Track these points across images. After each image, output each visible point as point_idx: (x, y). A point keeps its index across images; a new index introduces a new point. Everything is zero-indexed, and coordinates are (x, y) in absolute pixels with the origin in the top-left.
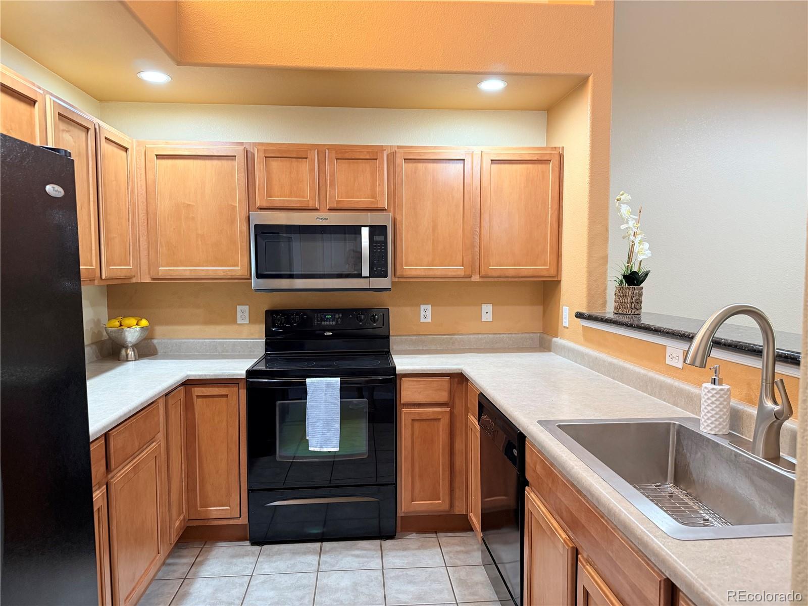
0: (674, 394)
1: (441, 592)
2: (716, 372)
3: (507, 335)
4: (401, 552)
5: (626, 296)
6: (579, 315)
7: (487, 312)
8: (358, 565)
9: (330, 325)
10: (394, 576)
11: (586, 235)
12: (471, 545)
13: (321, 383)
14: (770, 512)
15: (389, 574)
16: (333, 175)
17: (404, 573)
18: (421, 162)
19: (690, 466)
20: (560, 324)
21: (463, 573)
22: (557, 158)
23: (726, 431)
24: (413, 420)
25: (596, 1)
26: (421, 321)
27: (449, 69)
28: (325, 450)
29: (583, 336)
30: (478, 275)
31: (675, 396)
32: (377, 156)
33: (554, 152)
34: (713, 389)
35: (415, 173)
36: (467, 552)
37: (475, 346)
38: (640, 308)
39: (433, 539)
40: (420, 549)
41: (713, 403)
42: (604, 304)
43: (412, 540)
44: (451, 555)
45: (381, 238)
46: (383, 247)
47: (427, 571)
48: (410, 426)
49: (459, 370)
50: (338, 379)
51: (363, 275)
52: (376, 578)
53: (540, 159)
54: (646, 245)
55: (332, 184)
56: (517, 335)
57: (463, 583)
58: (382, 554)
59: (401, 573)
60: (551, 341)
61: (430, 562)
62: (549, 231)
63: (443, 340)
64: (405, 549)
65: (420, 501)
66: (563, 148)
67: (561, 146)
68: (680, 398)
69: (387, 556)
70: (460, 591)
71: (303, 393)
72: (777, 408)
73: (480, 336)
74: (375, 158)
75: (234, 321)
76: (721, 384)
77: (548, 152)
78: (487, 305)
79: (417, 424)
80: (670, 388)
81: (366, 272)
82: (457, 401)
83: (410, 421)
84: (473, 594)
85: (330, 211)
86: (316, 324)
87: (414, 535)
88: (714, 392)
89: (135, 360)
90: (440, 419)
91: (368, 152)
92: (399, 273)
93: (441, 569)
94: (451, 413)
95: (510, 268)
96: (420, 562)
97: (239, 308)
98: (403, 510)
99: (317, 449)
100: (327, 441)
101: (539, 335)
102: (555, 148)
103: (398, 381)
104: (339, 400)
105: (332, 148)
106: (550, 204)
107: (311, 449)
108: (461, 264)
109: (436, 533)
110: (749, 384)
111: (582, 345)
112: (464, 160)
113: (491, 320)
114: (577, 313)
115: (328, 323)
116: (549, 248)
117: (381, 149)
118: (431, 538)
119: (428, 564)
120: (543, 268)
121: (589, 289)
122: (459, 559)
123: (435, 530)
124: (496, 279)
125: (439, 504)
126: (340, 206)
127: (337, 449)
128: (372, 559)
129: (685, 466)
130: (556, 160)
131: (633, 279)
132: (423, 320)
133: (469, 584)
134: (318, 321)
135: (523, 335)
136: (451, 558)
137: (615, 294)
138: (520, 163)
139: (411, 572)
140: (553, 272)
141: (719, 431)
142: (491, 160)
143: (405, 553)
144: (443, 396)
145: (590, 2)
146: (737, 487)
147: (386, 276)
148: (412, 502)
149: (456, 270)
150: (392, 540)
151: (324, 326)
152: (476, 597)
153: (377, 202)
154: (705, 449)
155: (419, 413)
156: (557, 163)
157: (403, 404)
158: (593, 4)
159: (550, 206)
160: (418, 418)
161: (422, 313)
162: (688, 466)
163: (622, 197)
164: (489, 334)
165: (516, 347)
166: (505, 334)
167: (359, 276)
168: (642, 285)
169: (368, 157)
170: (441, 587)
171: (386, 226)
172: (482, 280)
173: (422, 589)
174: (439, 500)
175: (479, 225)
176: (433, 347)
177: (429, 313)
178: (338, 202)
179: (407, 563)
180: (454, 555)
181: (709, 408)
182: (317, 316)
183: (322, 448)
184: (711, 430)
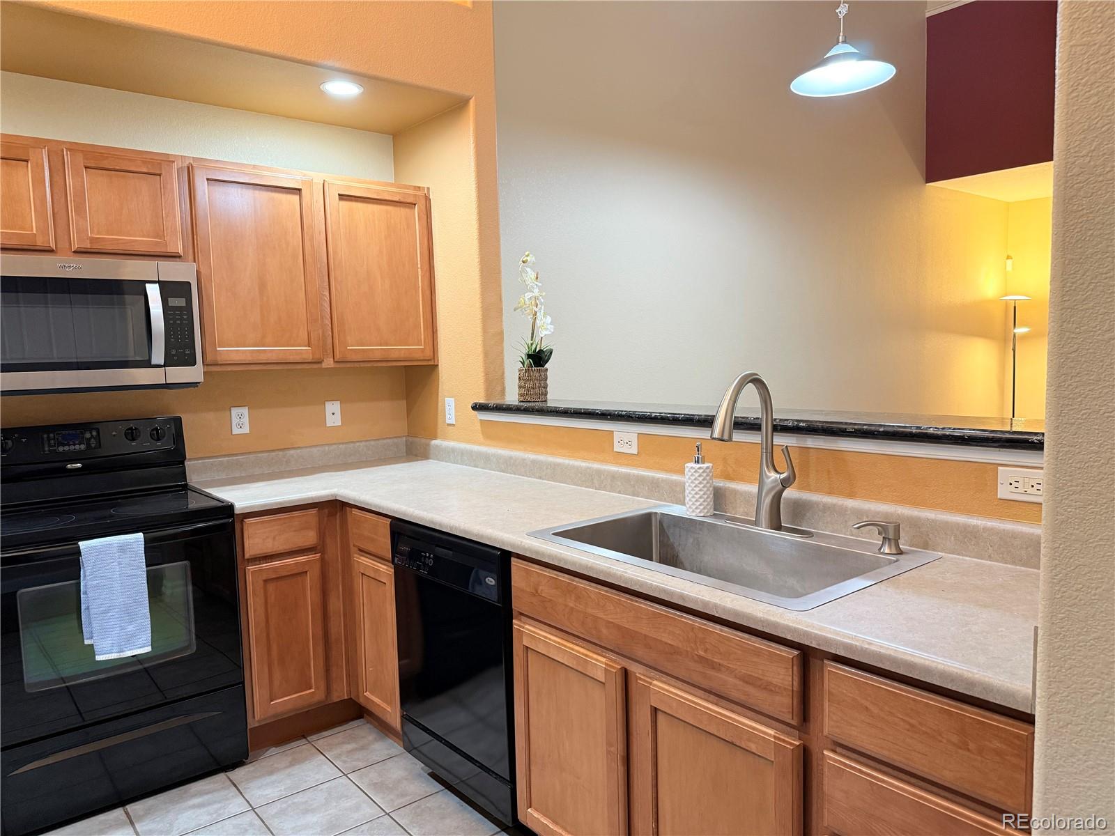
0: (632, 483)
1: (357, 808)
2: (698, 451)
3: (363, 443)
4: (268, 777)
5: (533, 380)
6: (478, 407)
7: (333, 413)
8: (209, 817)
9: (75, 452)
10: (276, 813)
11: (478, 305)
12: (363, 737)
13: (110, 545)
14: (786, 582)
15: (267, 813)
16: (80, 194)
17: (290, 802)
19: (680, 555)
20: (440, 421)
21: (373, 775)
22: (423, 201)
23: (712, 512)
24: (266, 581)
25: (473, 2)
26: (234, 433)
27: (289, 55)
28: (129, 654)
29: (483, 434)
30: (332, 359)
31: (633, 486)
32: (161, 169)
33: (418, 193)
34: (700, 468)
35: (226, 201)
36: (362, 748)
37: (320, 463)
38: (546, 394)
39: (304, 746)
40: (293, 765)
41: (700, 483)
42: (503, 392)
43: (274, 757)
44: (344, 758)
45: (181, 302)
46: (185, 317)
47: (322, 790)
48: (262, 591)
49: (332, 495)
50: (140, 535)
51: (154, 362)
52: (251, 824)
53: (402, 200)
54: (549, 319)
55: (80, 209)
56: (377, 442)
57: (379, 787)
58: (238, 789)
59: (284, 806)
60: (428, 445)
61: (317, 777)
62: (421, 299)
63: (273, 459)
64: (271, 773)
65: (282, 698)
66: (428, 188)
67: (426, 186)
68: (642, 487)
69: (249, 790)
70: (383, 798)
71: (72, 566)
72: (783, 476)
73: (327, 448)
74: (158, 172)
76: (703, 463)
77: (412, 192)
78: (333, 402)
79: (271, 587)
80: (627, 478)
81: (158, 356)
82: (328, 540)
83: (262, 583)
84: (403, 795)
85: (77, 254)
86: (47, 452)
87: (273, 750)
88: (701, 471)
90: (307, 572)
91: (144, 162)
92: (209, 358)
93: (340, 780)
94: (322, 559)
95: (375, 349)
96: (306, 782)
98: (257, 717)
99: (114, 656)
100: (129, 640)
101: (404, 439)
102: (419, 187)
103: (237, 526)
104: (145, 569)
105: (74, 148)
106: (419, 262)
107: (99, 658)
108: (307, 343)
109: (305, 738)
110: (725, 460)
111: (480, 444)
112: (300, 190)
113: (340, 424)
114: (476, 404)
115: (71, 448)
116: (422, 321)
117: (167, 160)
118: (301, 746)
119: (317, 780)
120: (412, 348)
121: (487, 374)
122: (358, 760)
123: (303, 734)
124: (357, 365)
125: (312, 694)
126: (97, 247)
127: (148, 649)
128: (227, 802)
129: (673, 558)
130: (421, 204)
131: (538, 359)
132: (236, 431)
133: (391, 786)
134: (50, 446)
135: (385, 441)
136: (345, 762)
137: (520, 378)
138: (377, 204)
139: (299, 799)
140: (429, 353)
141: (707, 512)
142: (339, 195)
143: (274, 777)
144: (310, 537)
145: (466, 2)
146: (744, 565)
147: (193, 363)
148: (272, 701)
149: (300, 352)
150: (245, 767)
151: (64, 453)
152: (408, 798)
153: (165, 245)
154: (699, 533)
155: (275, 569)
156: (423, 208)
157: (248, 559)
158: (470, 5)
159: (419, 266)
160: (274, 577)
161: (235, 420)
162: (677, 556)
163: (528, 258)
164: (340, 444)
165: (377, 458)
166: (361, 441)
167: (147, 364)
168: (546, 366)
169: (145, 170)
170: (354, 802)
171: (188, 283)
172: (338, 366)
173: (329, 815)
174: (310, 689)
175: (328, 287)
176: (257, 471)
177: (246, 420)
178: (93, 240)
179: (285, 789)
180: (347, 757)
181: (697, 489)
182: (48, 437)
183: (122, 652)
184: (700, 512)
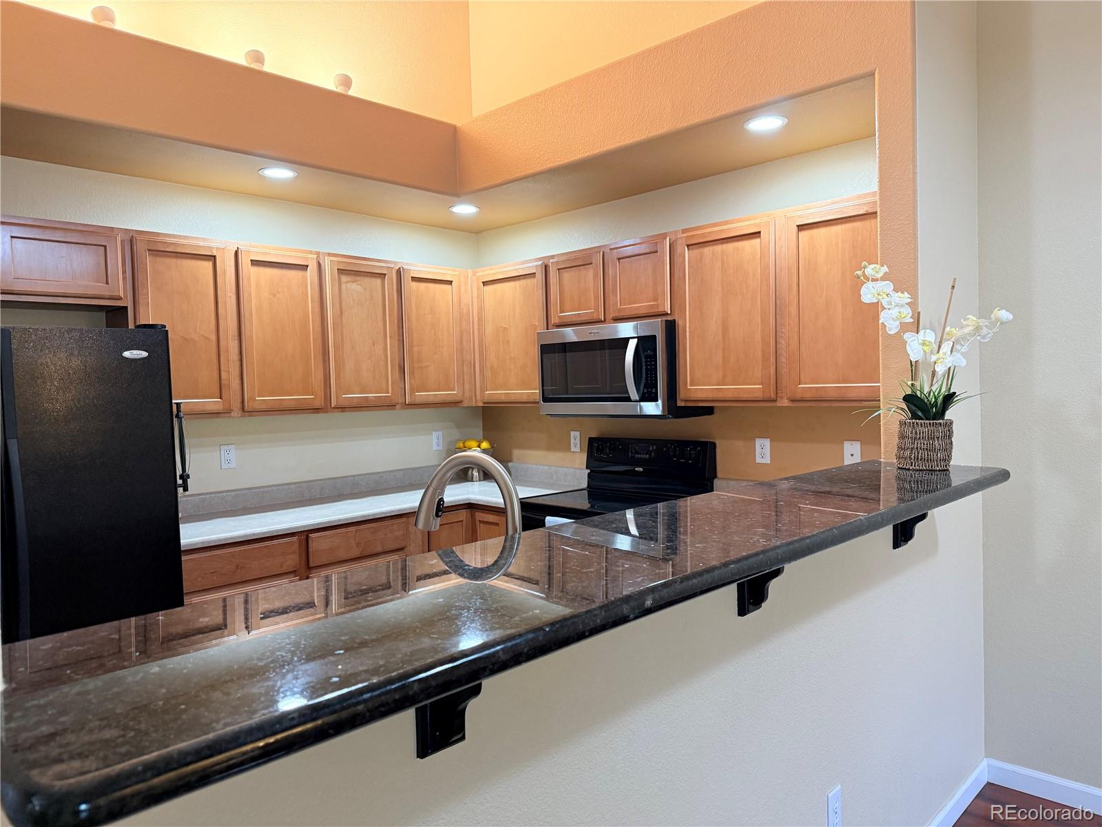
7: (852, 454)
9: (642, 459)
16: (614, 279)
18: (706, 246)
26: (756, 462)
30: (786, 397)
32: (657, 247)
35: (701, 260)
46: (653, 363)
51: (632, 398)
55: (614, 290)
74: (656, 250)
75: (568, 448)
78: (852, 442)
85: (613, 321)
89: (480, 481)
91: (648, 245)
92: (682, 395)
95: (830, 387)
97: (573, 433)
108: (760, 382)
112: (760, 233)
115: (642, 456)
117: (663, 237)
126: (622, 314)
132: (759, 460)
142: (798, 226)
149: (753, 391)
151: (637, 459)
153: (658, 306)
161: (758, 450)
167: (627, 399)
169: (648, 251)
171: (655, 336)
172: (795, 405)
177: (767, 451)
178: (620, 310)
182: (632, 447)
